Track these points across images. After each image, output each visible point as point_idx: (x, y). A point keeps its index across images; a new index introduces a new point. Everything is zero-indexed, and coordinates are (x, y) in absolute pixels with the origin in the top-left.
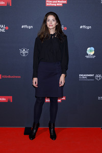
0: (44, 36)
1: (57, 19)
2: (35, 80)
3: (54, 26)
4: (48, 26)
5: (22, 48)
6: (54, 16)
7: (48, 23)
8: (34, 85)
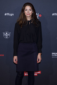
0: (22, 22)
1: (33, 9)
2: (15, 57)
3: (31, 14)
4: (26, 14)
5: (5, 31)
6: (31, 6)
7: (26, 12)
8: (15, 61)
